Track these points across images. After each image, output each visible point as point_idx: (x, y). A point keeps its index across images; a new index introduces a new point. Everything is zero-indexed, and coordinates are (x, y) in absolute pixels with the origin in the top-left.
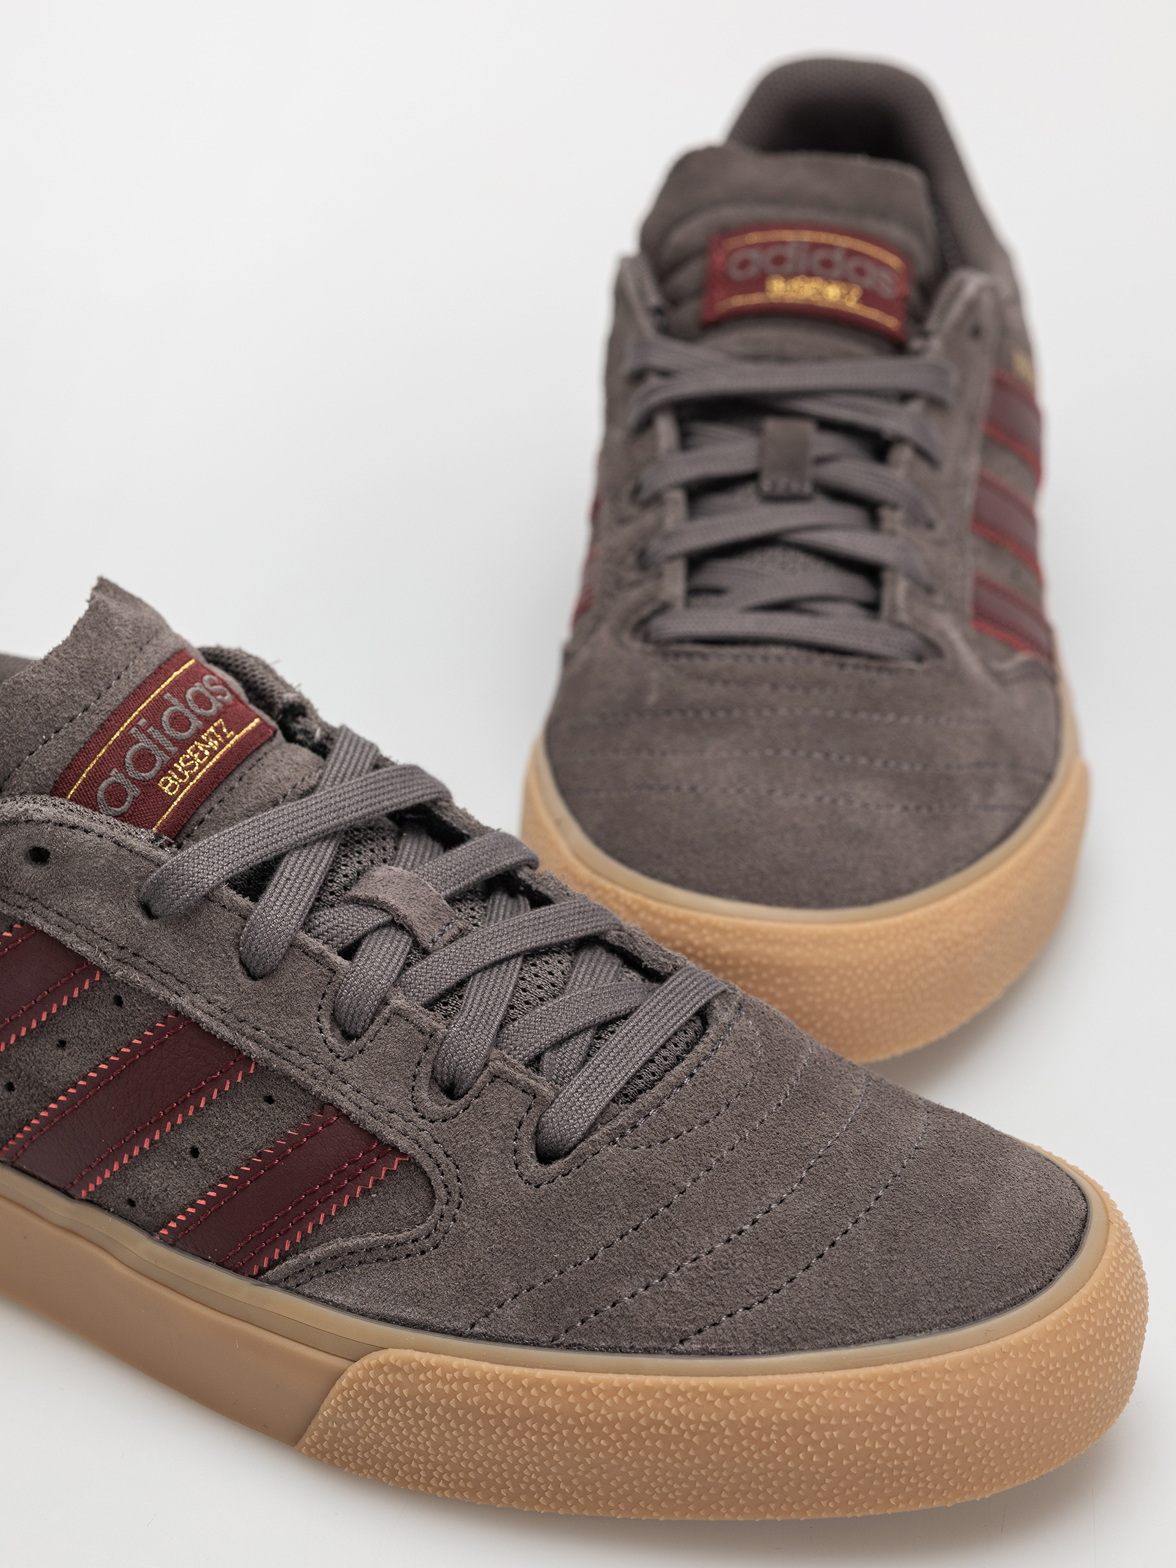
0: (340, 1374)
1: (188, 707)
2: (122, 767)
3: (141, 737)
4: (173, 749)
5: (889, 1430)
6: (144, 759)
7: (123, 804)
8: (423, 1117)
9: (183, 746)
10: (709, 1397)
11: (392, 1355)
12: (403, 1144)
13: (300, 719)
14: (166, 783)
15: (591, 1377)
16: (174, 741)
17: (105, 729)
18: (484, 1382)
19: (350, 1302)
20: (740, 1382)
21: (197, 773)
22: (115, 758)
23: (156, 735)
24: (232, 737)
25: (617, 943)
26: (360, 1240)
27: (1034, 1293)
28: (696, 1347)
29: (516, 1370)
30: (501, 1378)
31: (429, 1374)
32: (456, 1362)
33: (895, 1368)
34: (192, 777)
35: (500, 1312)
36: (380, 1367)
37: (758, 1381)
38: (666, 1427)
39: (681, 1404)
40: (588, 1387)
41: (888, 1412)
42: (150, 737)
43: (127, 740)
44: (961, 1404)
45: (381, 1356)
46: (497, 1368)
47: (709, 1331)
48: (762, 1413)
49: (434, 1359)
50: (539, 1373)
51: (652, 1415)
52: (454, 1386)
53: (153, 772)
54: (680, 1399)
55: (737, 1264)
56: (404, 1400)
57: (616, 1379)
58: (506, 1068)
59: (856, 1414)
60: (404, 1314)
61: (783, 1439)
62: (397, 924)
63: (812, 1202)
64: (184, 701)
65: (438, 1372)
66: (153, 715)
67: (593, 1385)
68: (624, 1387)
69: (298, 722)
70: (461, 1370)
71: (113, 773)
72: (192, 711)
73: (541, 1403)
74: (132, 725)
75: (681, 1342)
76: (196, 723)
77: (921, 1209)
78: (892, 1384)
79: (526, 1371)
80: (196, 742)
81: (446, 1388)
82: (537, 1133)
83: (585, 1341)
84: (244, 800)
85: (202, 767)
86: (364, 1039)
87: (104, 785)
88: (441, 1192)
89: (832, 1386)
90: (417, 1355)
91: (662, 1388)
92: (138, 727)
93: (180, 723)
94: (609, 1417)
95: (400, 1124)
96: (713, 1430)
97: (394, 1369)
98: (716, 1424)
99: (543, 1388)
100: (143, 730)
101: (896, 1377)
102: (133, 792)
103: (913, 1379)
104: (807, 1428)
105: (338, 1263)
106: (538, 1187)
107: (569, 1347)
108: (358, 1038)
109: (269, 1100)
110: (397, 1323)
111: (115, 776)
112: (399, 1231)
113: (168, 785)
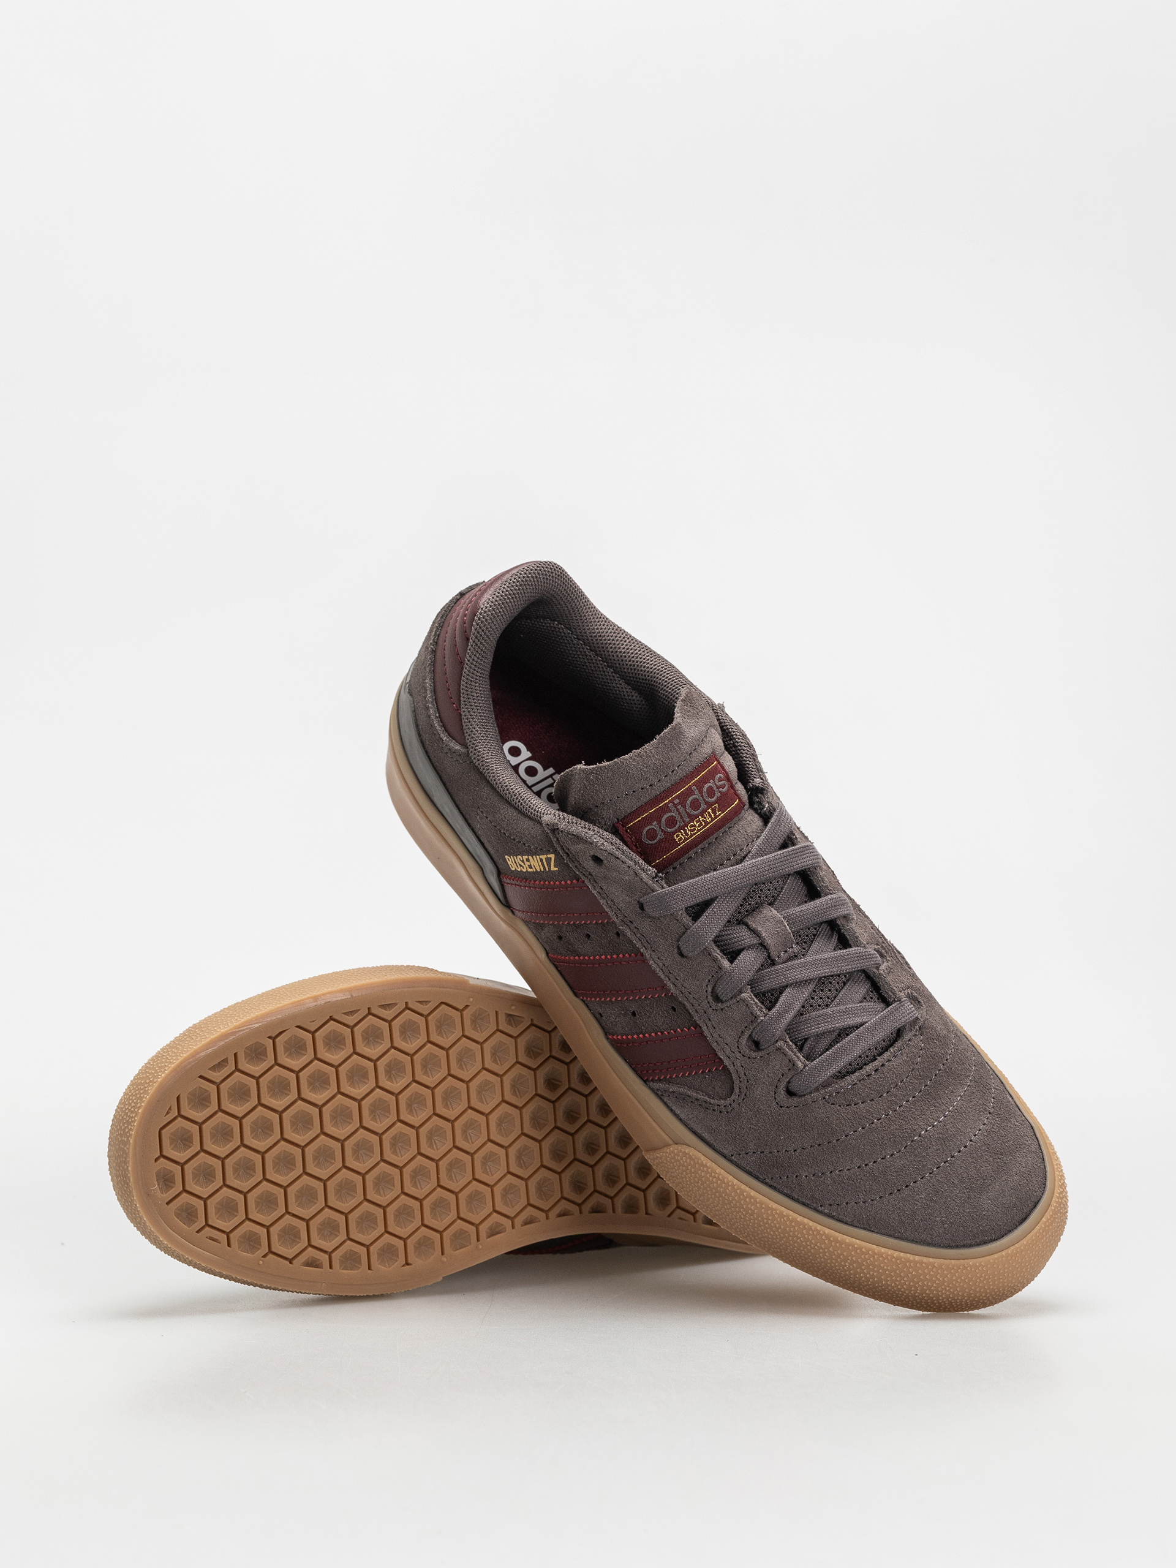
0: (668, 1145)
1: (702, 796)
2: (659, 823)
3: (674, 809)
4: (687, 820)
5: (900, 1281)
6: (671, 822)
7: (654, 840)
8: (740, 1052)
9: (692, 818)
10: (823, 1237)
11: (692, 1152)
12: (727, 1062)
13: (760, 795)
14: (678, 836)
15: (775, 1206)
16: (689, 816)
17: (657, 799)
18: (727, 1185)
19: (682, 1116)
20: (840, 1237)
21: (695, 834)
22: (657, 816)
23: (682, 810)
24: (720, 814)
25: (872, 976)
26: (695, 1094)
27: (992, 1241)
28: (826, 1211)
29: (743, 1186)
30: (736, 1187)
31: (705, 1169)
32: (718, 1170)
33: (911, 1257)
34: (692, 836)
35: (745, 1156)
36: (685, 1154)
37: (848, 1239)
38: (801, 1240)
39: (810, 1235)
40: (772, 1209)
41: (902, 1274)
42: (678, 810)
43: (666, 809)
44: (937, 1282)
45: (687, 1150)
46: (735, 1181)
47: (835, 1207)
48: (845, 1254)
49: (709, 1163)
50: (753, 1193)
51: (796, 1233)
52: (714, 1180)
53: (673, 830)
54: (811, 1232)
55: (859, 1181)
56: (691, 1173)
57: (786, 1211)
58: (785, 1047)
59: (887, 1270)
60: (704, 1135)
61: (851, 1267)
62: (763, 945)
63: (906, 1161)
64: (701, 792)
65: (709, 1170)
66: (683, 798)
67: (775, 1210)
68: (788, 1216)
69: (757, 797)
70: (719, 1174)
71: (654, 824)
72: (704, 799)
73: (749, 1206)
74: (670, 802)
75: (821, 1206)
76: (703, 806)
77: (956, 1181)
78: (908, 1264)
79: (747, 1189)
80: (700, 817)
81: (711, 1178)
82: (789, 1082)
83: (778, 1187)
84: (713, 853)
85: (699, 830)
86: (725, 1005)
87: (648, 828)
88: (737, 1090)
89: (880, 1255)
90: (703, 1158)
91: (804, 1225)
92: (673, 803)
93: (695, 805)
94: (777, 1225)
95: (728, 1052)
96: (821, 1250)
97: (691, 1158)
98: (823, 1249)
99: (752, 1200)
100: (675, 806)
101: (911, 1262)
102: (660, 836)
103: (918, 1265)
104: (863, 1267)
105: (683, 1098)
106: (781, 1107)
107: (770, 1186)
108: (722, 1002)
109: (674, 1009)
110: (699, 1138)
111: (654, 825)
112: (713, 1098)
113: (679, 837)
